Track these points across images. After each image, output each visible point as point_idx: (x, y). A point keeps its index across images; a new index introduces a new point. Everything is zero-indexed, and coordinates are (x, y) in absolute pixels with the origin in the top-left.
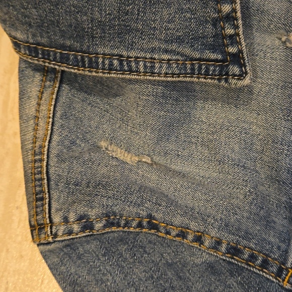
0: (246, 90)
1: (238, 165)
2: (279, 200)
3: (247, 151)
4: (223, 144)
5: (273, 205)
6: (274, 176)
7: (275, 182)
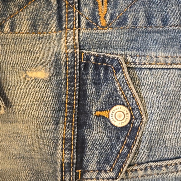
0: (11, 112)
1: (19, 158)
2: (48, 172)
3: (23, 147)
4: (8, 146)
5: (45, 176)
6: (42, 158)
7: (44, 162)
